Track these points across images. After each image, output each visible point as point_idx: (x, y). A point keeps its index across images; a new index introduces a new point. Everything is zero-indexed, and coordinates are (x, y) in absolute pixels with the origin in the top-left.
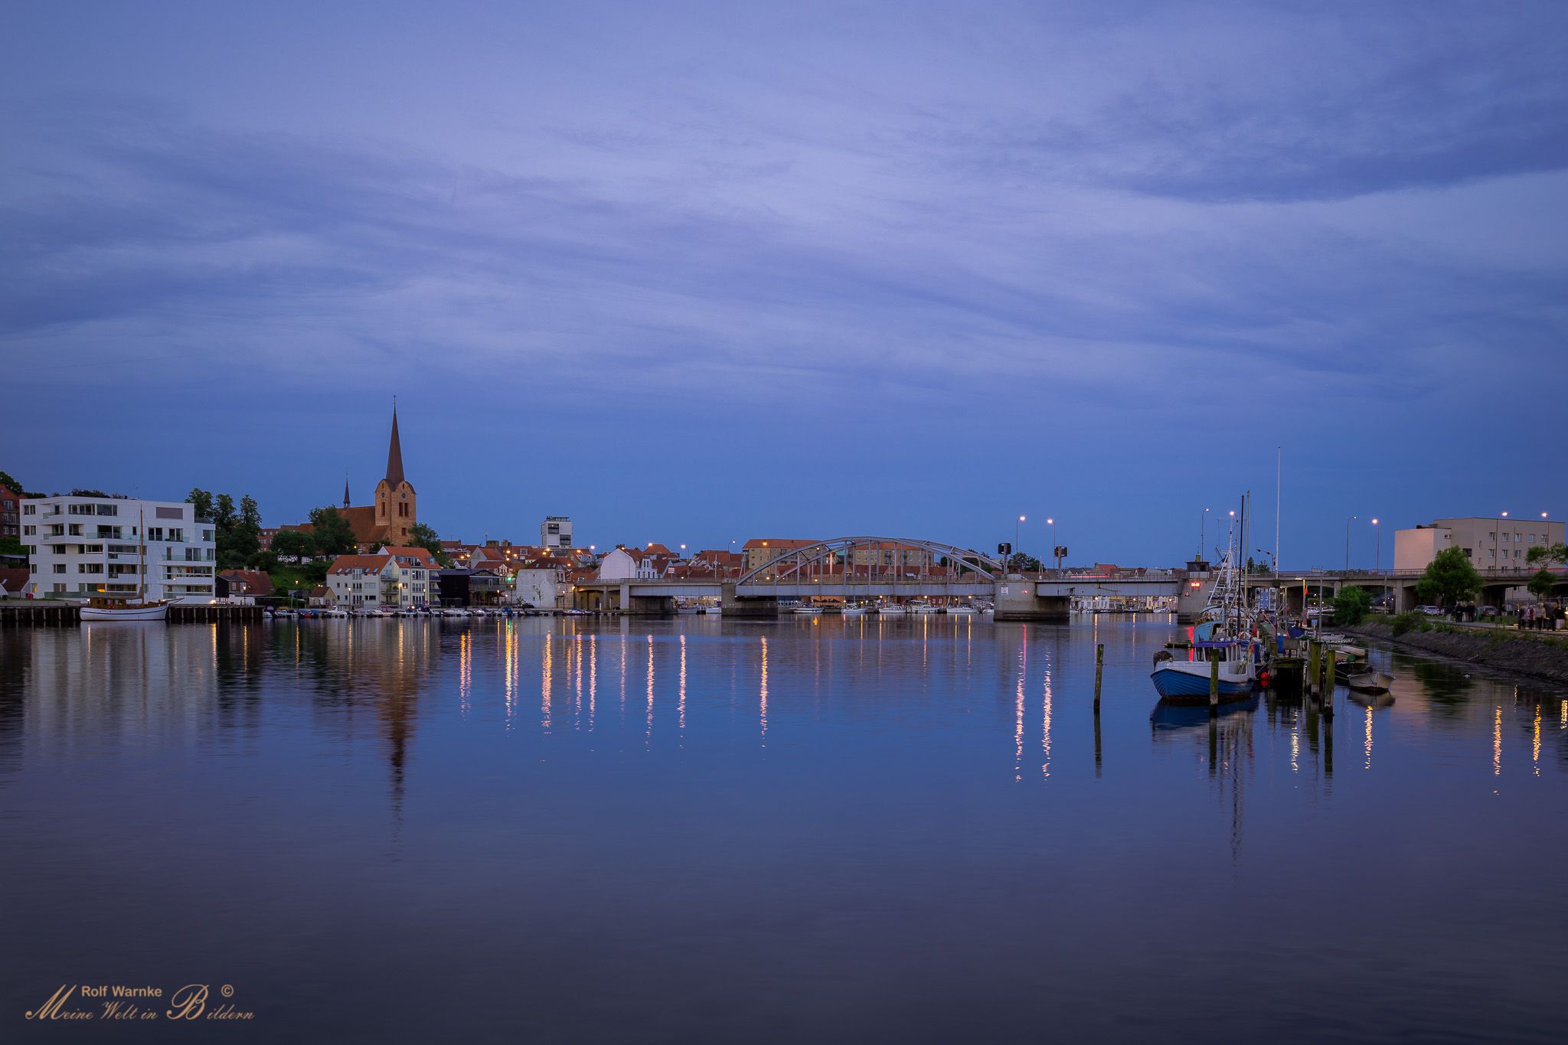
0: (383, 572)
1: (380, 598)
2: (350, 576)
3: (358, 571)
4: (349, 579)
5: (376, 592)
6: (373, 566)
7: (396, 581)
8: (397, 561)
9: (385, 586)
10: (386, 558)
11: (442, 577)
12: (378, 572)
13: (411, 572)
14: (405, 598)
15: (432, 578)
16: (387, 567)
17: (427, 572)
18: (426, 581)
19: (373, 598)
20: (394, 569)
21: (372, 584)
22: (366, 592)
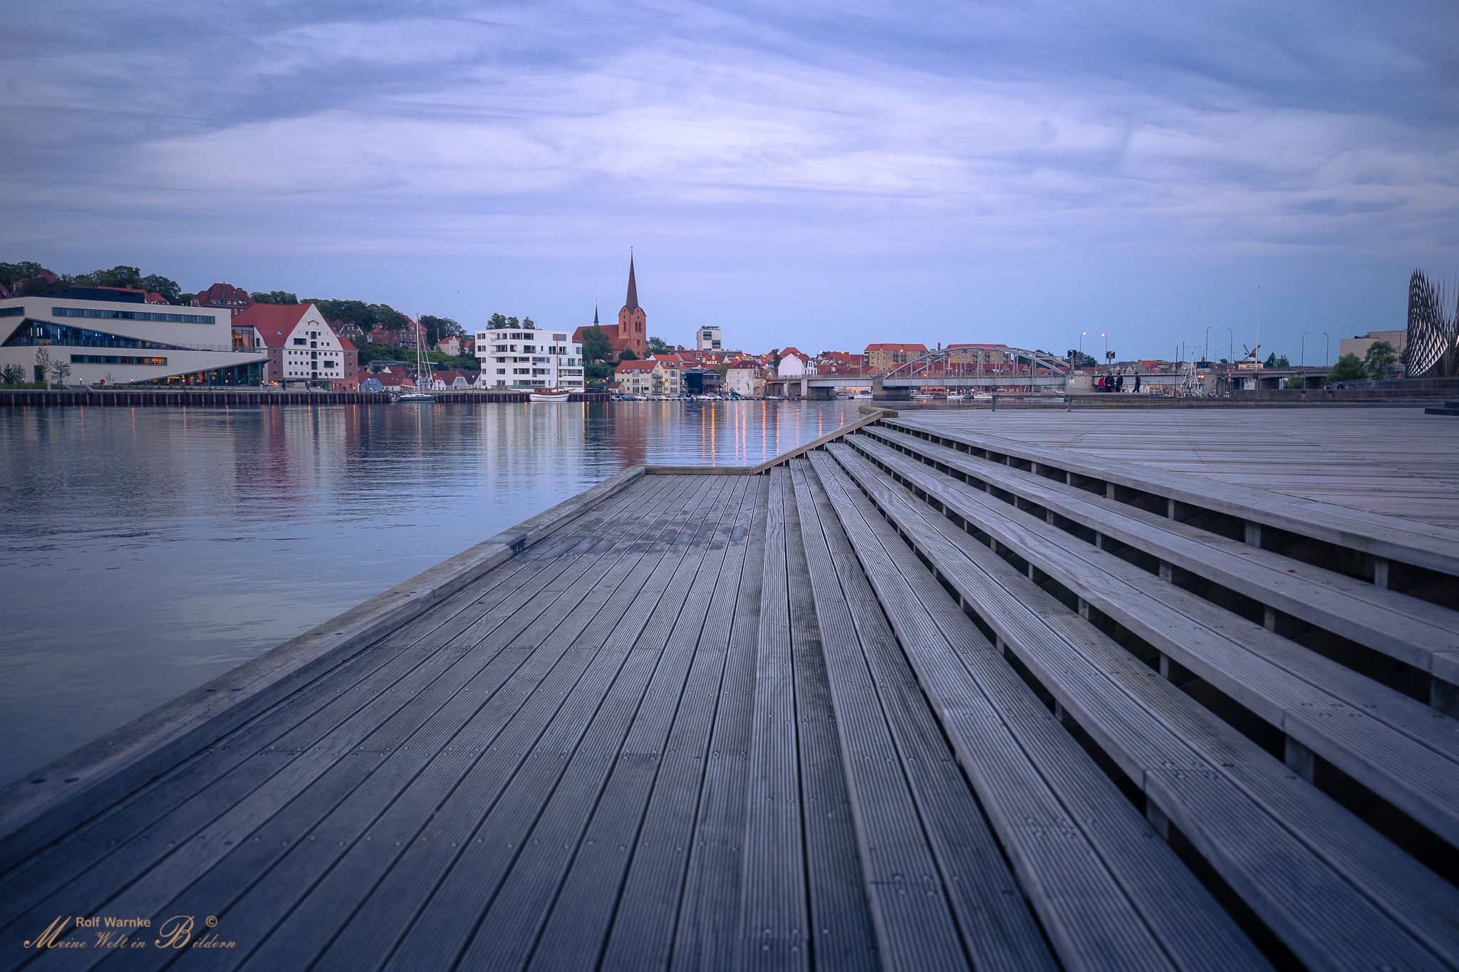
0: (653, 372)
1: (651, 389)
2: (631, 374)
3: (637, 371)
4: (630, 376)
5: (649, 385)
6: (648, 367)
7: (661, 377)
8: (662, 364)
9: (654, 381)
10: (654, 363)
11: (688, 375)
12: (650, 372)
13: (669, 371)
14: (666, 389)
15: (681, 375)
16: (656, 368)
17: (678, 372)
18: (678, 378)
19: (647, 389)
20: (659, 370)
21: (646, 380)
22: (642, 384)
